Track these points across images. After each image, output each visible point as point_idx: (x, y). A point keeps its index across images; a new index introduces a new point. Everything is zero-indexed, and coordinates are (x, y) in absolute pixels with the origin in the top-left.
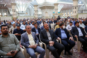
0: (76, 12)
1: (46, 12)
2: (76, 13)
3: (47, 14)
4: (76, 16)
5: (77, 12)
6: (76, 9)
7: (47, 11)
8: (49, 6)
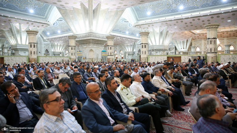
0: (145, 52)
1: (91, 50)
2: (145, 54)
3: (92, 53)
4: (147, 59)
5: (147, 52)
6: (145, 47)
7: (93, 49)
8: (97, 39)
